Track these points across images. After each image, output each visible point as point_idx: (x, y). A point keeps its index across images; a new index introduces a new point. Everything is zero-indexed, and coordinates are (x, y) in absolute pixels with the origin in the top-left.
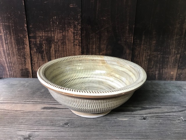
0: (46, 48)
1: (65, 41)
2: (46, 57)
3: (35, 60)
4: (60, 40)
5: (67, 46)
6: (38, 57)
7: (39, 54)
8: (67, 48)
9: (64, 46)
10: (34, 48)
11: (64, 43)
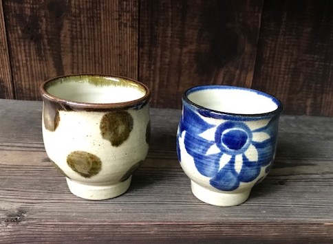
0: (49, 29)
1: (97, 14)
2: (48, 52)
3: (20, 58)
4: (85, 11)
5: (102, 27)
6: (27, 51)
7: (29, 42)
8: (103, 30)
9: (96, 27)
10: (16, 26)
11: (95, 19)
